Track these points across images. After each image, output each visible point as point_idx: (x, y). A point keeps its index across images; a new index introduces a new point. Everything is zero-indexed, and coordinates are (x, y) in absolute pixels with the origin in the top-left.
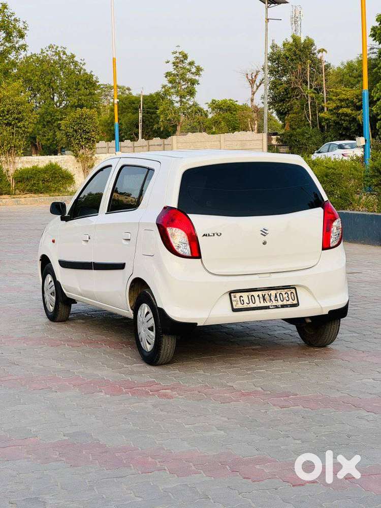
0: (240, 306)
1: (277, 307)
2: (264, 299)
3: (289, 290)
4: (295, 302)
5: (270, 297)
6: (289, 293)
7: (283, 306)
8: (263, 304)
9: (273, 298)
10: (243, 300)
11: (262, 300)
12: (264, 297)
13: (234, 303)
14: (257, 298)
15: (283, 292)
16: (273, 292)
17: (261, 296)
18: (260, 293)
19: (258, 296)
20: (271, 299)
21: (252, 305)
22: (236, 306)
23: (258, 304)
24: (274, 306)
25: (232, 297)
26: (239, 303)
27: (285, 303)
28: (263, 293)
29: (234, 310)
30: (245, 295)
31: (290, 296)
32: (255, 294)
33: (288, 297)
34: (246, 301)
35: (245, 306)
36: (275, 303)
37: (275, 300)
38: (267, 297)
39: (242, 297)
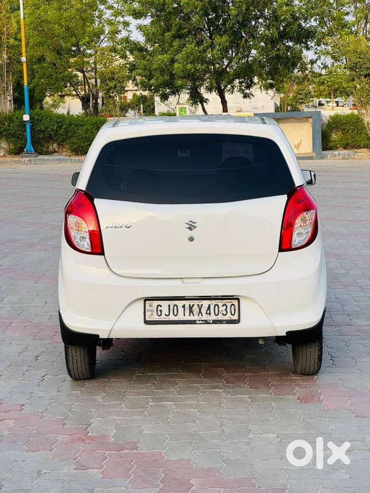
0: (155, 318)
1: (206, 322)
2: (191, 311)
3: (229, 301)
4: (235, 317)
5: (200, 309)
6: (229, 305)
7: (215, 322)
8: (187, 317)
9: (204, 310)
10: (161, 311)
11: (187, 312)
12: (191, 308)
13: (148, 314)
14: (181, 310)
15: (220, 303)
16: (206, 303)
17: (187, 306)
18: (187, 303)
19: (184, 306)
20: (200, 312)
21: (172, 318)
22: (150, 317)
23: (180, 317)
24: (203, 321)
25: (147, 305)
26: (155, 313)
27: (220, 317)
28: (191, 303)
29: (147, 322)
30: (165, 304)
31: (228, 310)
32: (180, 303)
33: (226, 310)
34: (165, 310)
35: (163, 318)
36: (205, 317)
37: (207, 314)
38: (196, 309)
39: (161, 306)
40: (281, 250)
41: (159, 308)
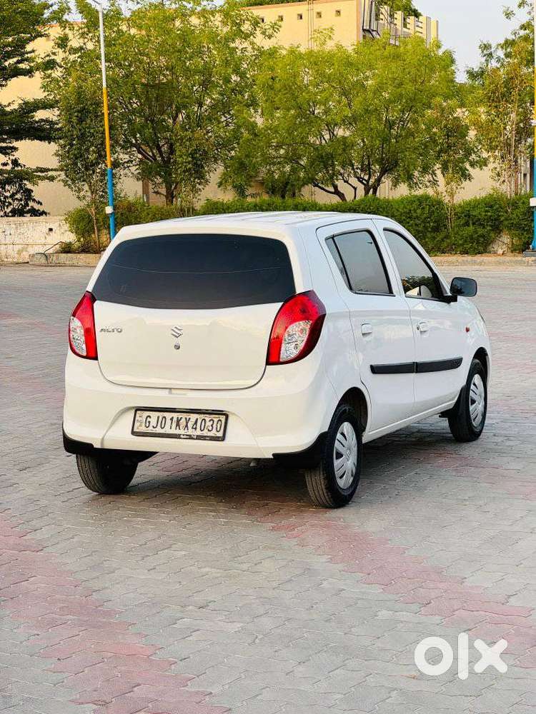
0: (143, 429)
1: (190, 437)
2: (178, 425)
3: (217, 416)
4: (220, 434)
5: (187, 423)
6: (216, 420)
7: (199, 438)
8: (174, 431)
9: (190, 425)
10: (149, 422)
11: (174, 425)
12: (178, 421)
13: (137, 424)
14: (168, 422)
15: (208, 418)
16: (193, 417)
17: (175, 419)
18: (175, 415)
19: (172, 419)
20: (187, 426)
21: (159, 430)
22: (138, 428)
23: (167, 430)
24: (187, 435)
25: (137, 415)
26: (144, 424)
27: (205, 433)
28: (180, 415)
29: (133, 433)
30: (154, 415)
31: (214, 425)
32: (168, 415)
33: (212, 426)
34: (153, 421)
35: (150, 430)
36: (191, 432)
37: (193, 428)
38: (183, 422)
39: (150, 417)
40: (268, 363)
41: (149, 419)
